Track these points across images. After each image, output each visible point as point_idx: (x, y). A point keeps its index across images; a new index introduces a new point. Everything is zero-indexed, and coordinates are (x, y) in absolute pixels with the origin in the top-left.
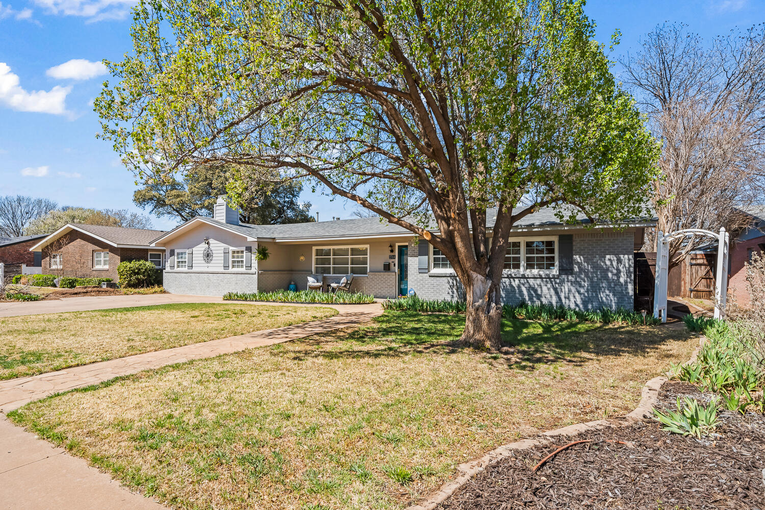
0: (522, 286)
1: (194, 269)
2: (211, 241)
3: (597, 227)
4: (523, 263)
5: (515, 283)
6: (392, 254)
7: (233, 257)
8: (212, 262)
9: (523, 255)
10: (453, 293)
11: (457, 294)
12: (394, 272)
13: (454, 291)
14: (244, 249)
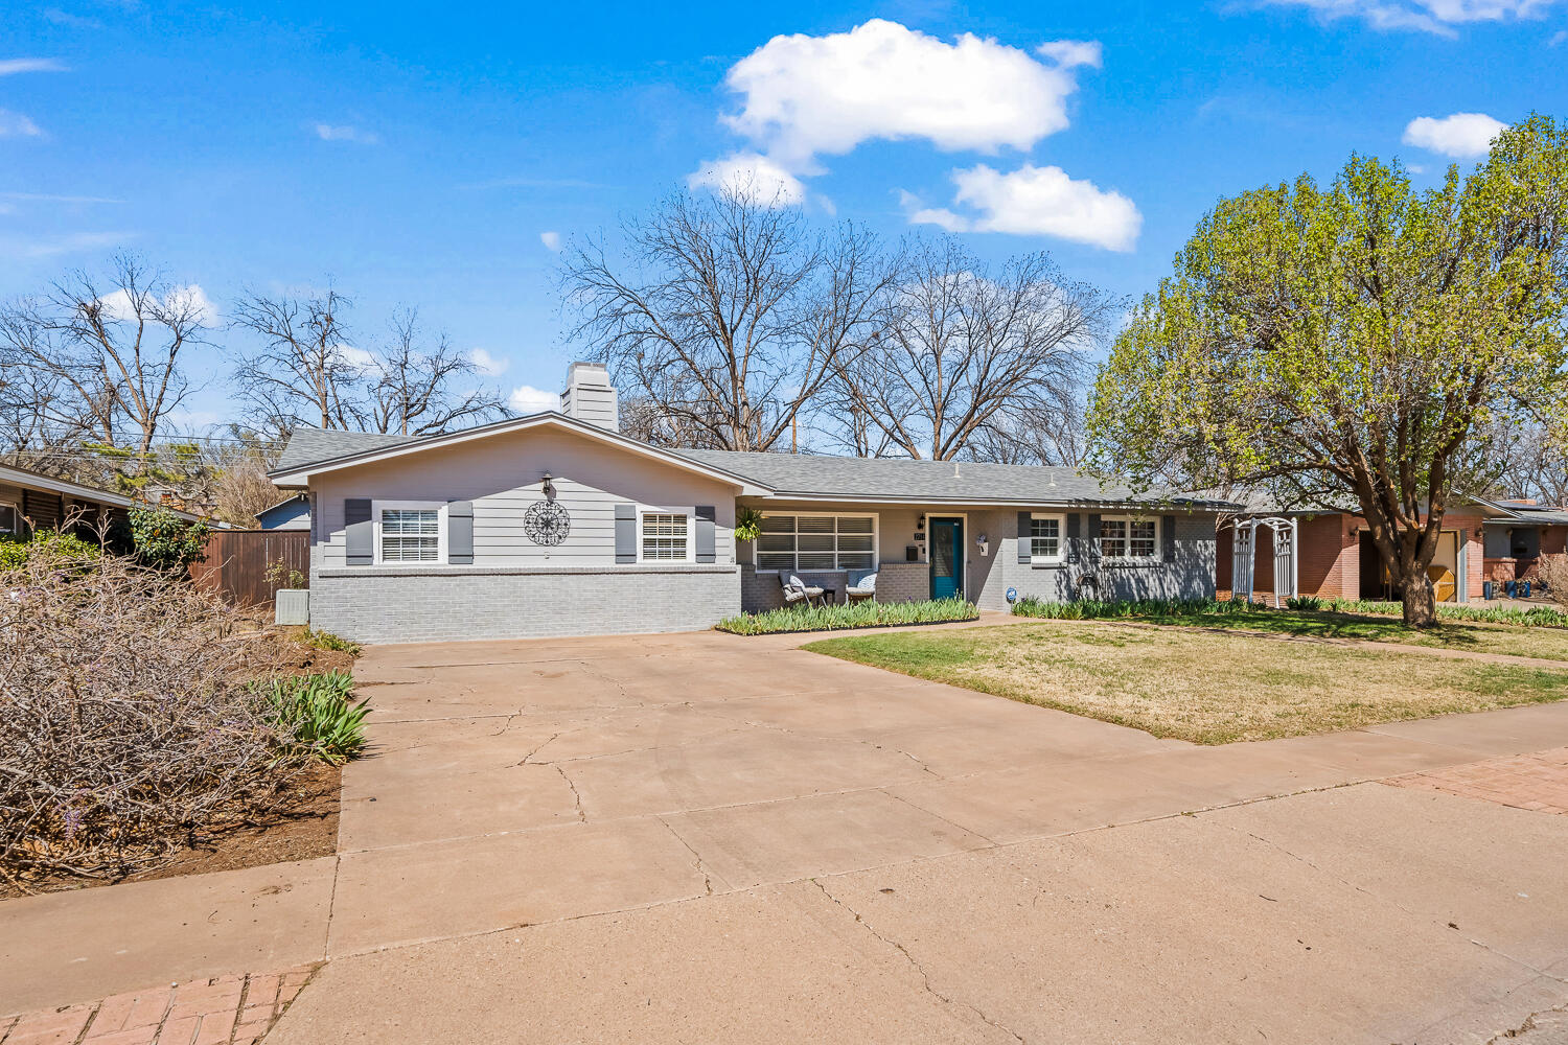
0: (1131, 577)
1: (478, 564)
2: (559, 484)
3: (1207, 510)
4: (1128, 549)
5: (1125, 573)
6: (921, 531)
7: (649, 531)
8: (568, 541)
9: (1128, 539)
10: (1061, 591)
11: (1065, 593)
12: (925, 563)
13: (1063, 588)
14: (690, 511)
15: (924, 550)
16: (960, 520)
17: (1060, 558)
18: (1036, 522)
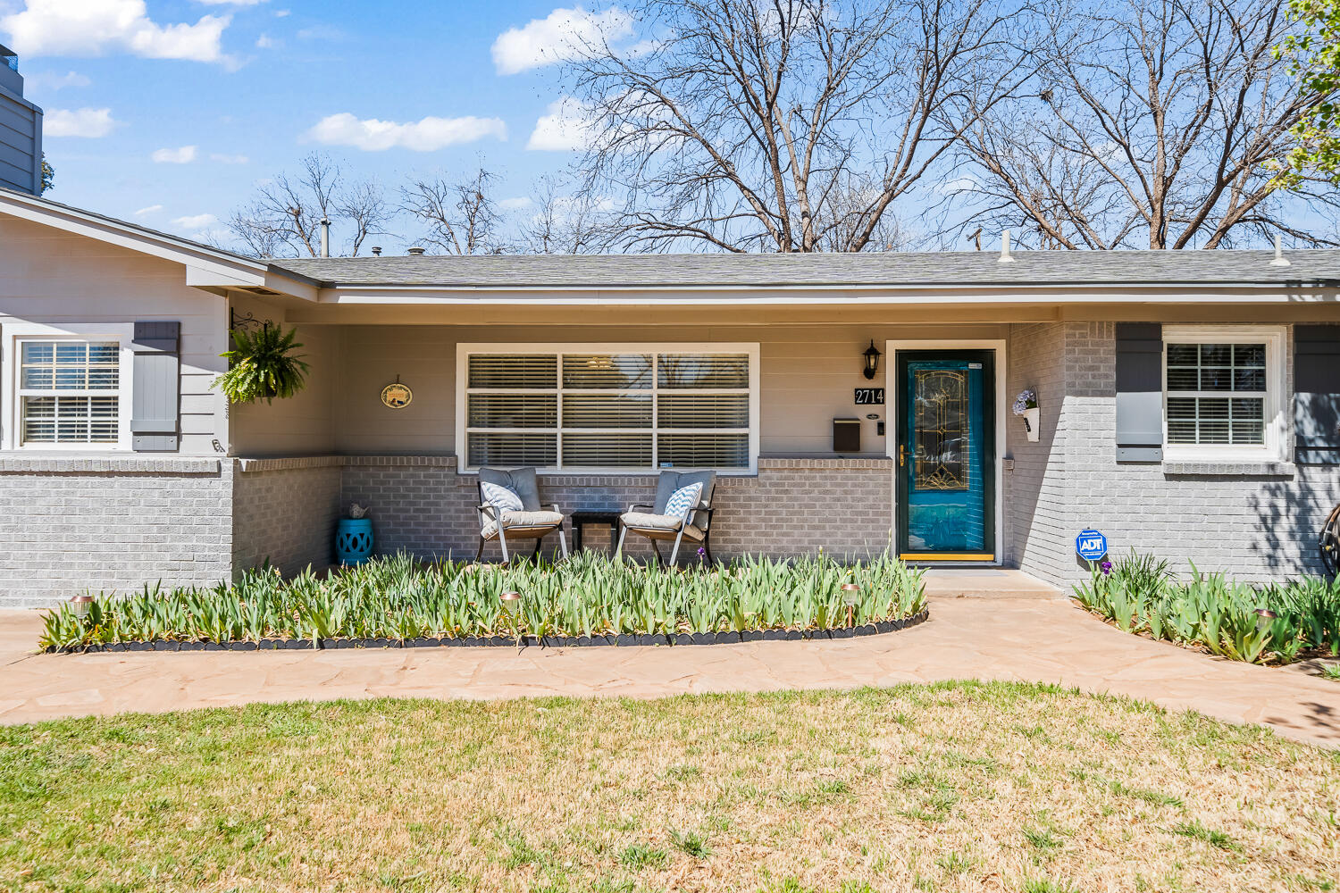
6: (872, 383)
7: (29, 379)
10: (1275, 544)
11: (1291, 549)
12: (882, 456)
13: (1282, 534)
14: (122, 333)
15: (881, 428)
16: (986, 357)
17: (1274, 446)
18: (1185, 354)
